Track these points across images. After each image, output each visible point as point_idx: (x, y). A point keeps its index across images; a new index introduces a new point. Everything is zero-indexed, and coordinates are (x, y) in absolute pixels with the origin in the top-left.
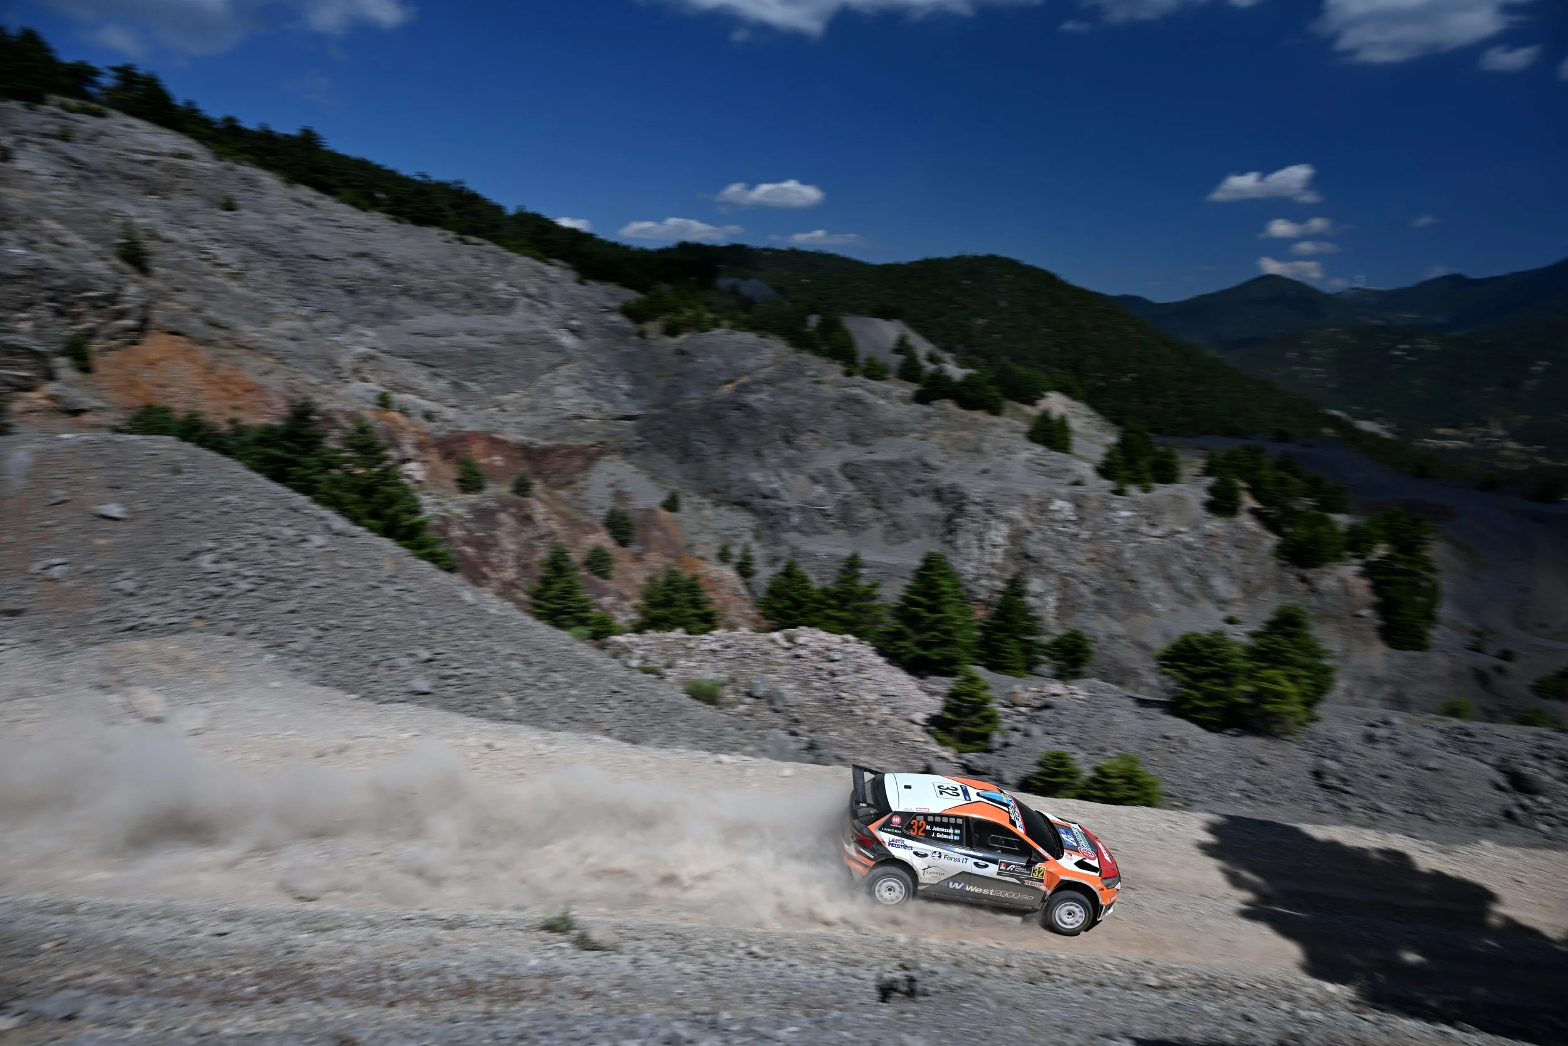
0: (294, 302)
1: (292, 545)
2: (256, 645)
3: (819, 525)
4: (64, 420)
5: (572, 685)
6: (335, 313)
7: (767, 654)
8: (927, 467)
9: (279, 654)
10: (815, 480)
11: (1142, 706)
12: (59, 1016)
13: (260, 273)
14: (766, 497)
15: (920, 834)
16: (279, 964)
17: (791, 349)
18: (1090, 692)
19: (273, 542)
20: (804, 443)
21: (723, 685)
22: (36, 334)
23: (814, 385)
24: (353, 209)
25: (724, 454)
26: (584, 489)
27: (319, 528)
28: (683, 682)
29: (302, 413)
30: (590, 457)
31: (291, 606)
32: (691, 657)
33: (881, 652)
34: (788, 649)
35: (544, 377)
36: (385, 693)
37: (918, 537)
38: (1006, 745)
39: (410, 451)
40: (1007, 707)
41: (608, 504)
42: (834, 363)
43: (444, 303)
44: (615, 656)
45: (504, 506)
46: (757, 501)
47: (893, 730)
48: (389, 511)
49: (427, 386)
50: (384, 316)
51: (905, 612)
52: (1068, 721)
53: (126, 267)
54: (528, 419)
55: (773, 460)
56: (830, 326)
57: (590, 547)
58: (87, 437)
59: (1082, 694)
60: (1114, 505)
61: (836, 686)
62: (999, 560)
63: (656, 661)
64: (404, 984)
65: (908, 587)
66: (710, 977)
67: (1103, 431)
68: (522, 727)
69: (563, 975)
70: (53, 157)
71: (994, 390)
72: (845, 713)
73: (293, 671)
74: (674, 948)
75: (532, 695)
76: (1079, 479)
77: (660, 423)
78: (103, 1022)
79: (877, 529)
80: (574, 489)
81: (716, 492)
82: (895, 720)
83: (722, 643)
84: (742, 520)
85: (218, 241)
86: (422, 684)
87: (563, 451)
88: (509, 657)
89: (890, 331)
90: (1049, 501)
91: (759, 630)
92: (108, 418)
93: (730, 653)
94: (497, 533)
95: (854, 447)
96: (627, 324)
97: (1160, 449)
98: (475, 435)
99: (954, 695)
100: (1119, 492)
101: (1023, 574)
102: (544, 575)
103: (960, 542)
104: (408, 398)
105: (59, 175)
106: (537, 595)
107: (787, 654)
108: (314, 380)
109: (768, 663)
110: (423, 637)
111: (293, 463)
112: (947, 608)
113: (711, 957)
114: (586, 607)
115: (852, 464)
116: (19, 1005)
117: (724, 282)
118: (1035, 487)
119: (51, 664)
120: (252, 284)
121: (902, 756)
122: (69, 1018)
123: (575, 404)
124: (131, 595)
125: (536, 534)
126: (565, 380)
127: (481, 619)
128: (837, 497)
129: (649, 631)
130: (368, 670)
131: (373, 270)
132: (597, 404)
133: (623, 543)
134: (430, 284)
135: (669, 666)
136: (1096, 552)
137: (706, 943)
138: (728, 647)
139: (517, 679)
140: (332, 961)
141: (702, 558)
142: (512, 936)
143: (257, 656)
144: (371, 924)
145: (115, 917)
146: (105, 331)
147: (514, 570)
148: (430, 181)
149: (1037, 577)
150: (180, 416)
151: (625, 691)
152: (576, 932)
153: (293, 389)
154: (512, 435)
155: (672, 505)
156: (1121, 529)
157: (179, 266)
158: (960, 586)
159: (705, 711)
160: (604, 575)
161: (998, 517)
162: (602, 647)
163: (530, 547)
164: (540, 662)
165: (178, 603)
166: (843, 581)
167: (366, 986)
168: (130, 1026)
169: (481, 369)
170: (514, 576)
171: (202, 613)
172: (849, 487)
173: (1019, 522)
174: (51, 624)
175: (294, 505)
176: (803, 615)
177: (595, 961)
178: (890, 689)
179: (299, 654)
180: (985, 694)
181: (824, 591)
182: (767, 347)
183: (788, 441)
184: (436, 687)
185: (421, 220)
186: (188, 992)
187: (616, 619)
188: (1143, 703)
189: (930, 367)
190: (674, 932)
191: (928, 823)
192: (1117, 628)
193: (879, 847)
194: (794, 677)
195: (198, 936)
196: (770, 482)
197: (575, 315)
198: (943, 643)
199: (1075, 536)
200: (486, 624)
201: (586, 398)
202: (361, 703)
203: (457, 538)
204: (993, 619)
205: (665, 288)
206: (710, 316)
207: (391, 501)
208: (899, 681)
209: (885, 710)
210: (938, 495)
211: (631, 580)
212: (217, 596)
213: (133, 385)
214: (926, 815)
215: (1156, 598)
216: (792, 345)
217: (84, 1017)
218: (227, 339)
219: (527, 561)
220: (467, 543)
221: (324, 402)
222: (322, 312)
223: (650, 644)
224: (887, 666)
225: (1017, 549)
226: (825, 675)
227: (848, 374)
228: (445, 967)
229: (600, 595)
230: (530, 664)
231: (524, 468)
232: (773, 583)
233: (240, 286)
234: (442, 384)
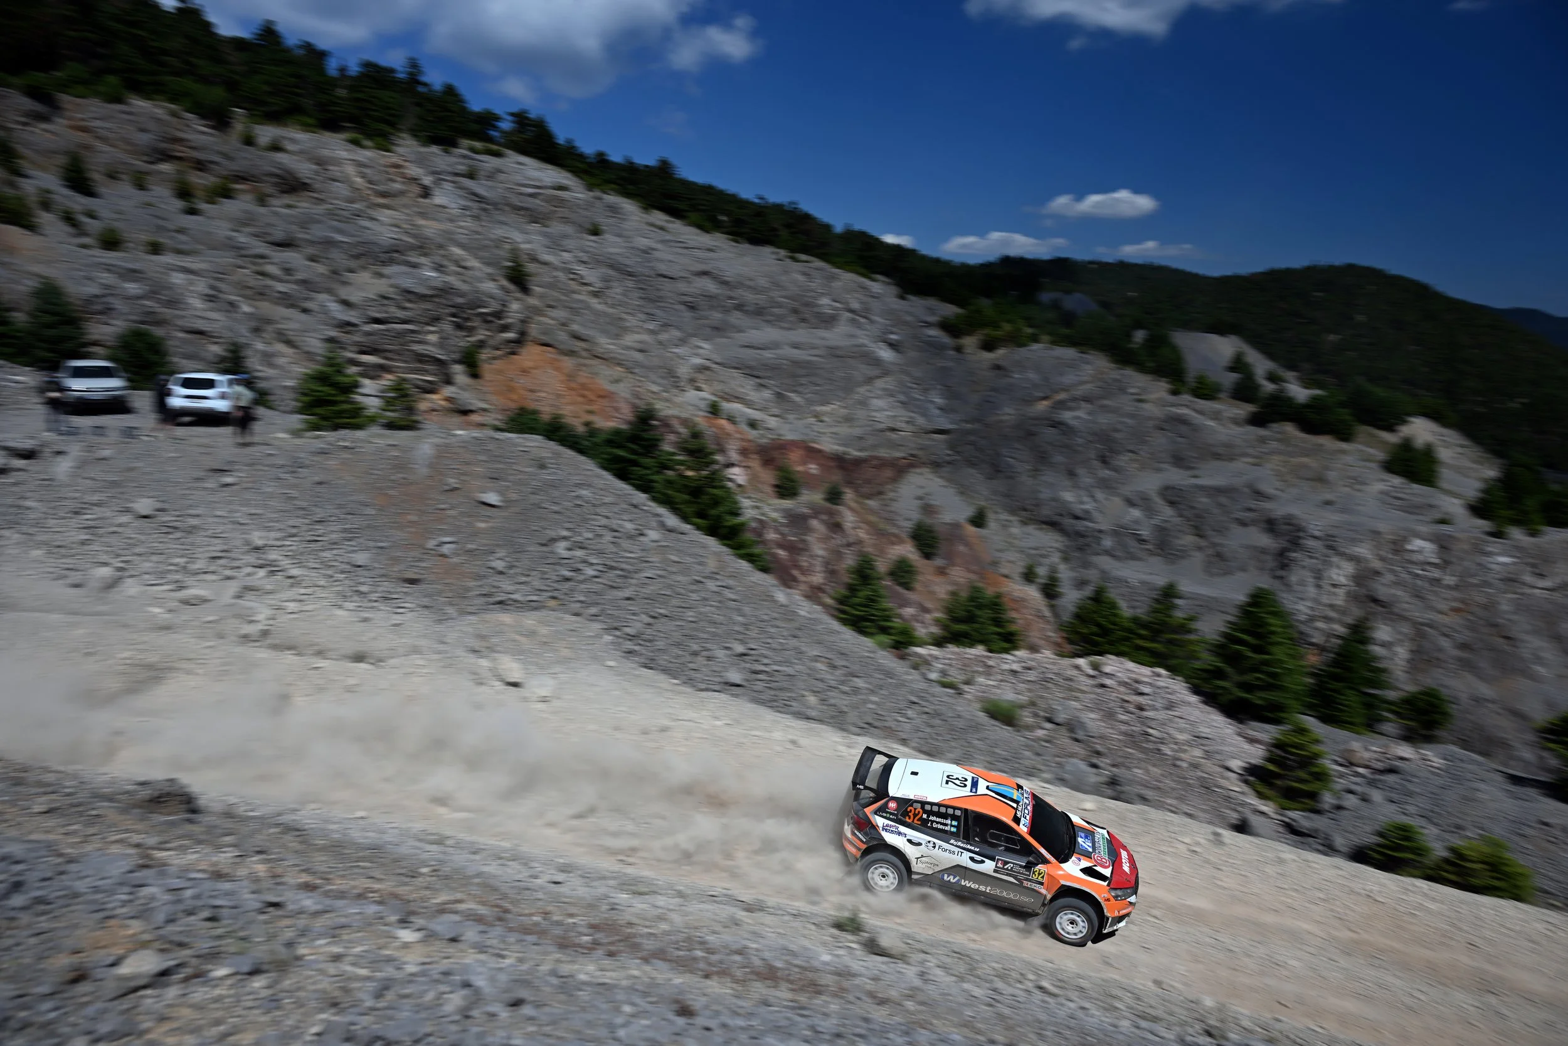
0: (643, 317)
1: (631, 537)
2: (596, 626)
3: (1132, 550)
4: (458, 419)
5: (872, 692)
6: (678, 328)
7: (1071, 680)
8: (1259, 494)
9: (615, 636)
10: (1131, 503)
11: (1514, 784)
12: (447, 937)
13: (617, 291)
14: (1077, 518)
15: (915, 821)
16: (606, 919)
17: (1113, 365)
18: (1445, 759)
19: (616, 534)
20: (1123, 464)
21: (1022, 707)
22: (441, 345)
23: (1136, 404)
24: (698, 231)
25: (1035, 472)
26: (891, 500)
27: (654, 524)
28: (981, 700)
29: (645, 418)
30: (900, 469)
31: (627, 593)
32: (990, 675)
33: (1196, 690)
34: (1093, 677)
35: (862, 390)
36: (703, 681)
37: (1243, 569)
38: (1339, 808)
39: (734, 456)
40: (1341, 765)
41: (916, 516)
42: (1160, 381)
43: (772, 318)
44: (915, 667)
45: (816, 512)
46: (1067, 522)
47: (1206, 776)
48: (713, 512)
49: (754, 396)
50: (719, 330)
51: (1226, 649)
52: (1418, 790)
53: (511, 287)
54: (844, 430)
55: (1087, 480)
56: (1157, 342)
57: (894, 558)
58: (476, 433)
59: (1438, 762)
60: (1490, 549)
61: (1144, 721)
62: (1339, 601)
63: (956, 676)
64: (714, 958)
65: (1230, 622)
66: (998, 1005)
67: (1481, 463)
68: (824, 727)
69: (854, 975)
70: (461, 192)
71: (1345, 414)
72: (1151, 751)
73: (625, 652)
74: (961, 968)
75: (836, 698)
76: (1447, 517)
77: (972, 438)
78: (481, 948)
79: (1198, 558)
80: (884, 499)
81: (1025, 510)
82: (1208, 765)
83: (1024, 664)
84: (1050, 540)
85: (584, 262)
86: (735, 676)
87: (875, 462)
88: (816, 659)
89: (1225, 347)
90: (1405, 539)
91: (1062, 655)
92: (489, 419)
93: (1032, 676)
94: (808, 538)
95: (1175, 470)
96: (946, 339)
97: (1556, 487)
98: (794, 444)
99: (1279, 745)
100: (1498, 534)
101: (1367, 619)
102: (850, 581)
103: (1294, 579)
104: (735, 407)
105: (465, 208)
106: (841, 601)
107: (1091, 682)
108: (655, 388)
109: (1071, 689)
110: (739, 632)
111: (635, 463)
112: (1275, 649)
113: (999, 984)
114: (888, 616)
115: (1173, 488)
116: (420, 921)
117: (1046, 297)
118: (1389, 523)
119: (439, 628)
120: (609, 301)
121: (1215, 805)
122: (454, 940)
123: (888, 417)
124: (501, 573)
125: (844, 541)
126: (880, 392)
127: (792, 620)
128: (1153, 522)
129: (950, 646)
130: (689, 658)
131: (710, 286)
132: (911, 417)
133: (927, 556)
134: (761, 299)
135: (967, 683)
136: (1463, 601)
137: (994, 969)
138: (1029, 669)
139: (822, 680)
140: (648, 923)
141: (1006, 576)
142: (805, 928)
143: (598, 636)
144: (681, 894)
145: (474, 853)
146: (491, 342)
147: (822, 575)
148: (767, 202)
149: (1385, 624)
150: (546, 418)
151: (924, 703)
152: (866, 935)
153: (637, 396)
154: (828, 445)
155: (978, 520)
156: (1497, 576)
157: (551, 286)
158: (1291, 626)
159: (1003, 732)
160: (907, 586)
161: (1342, 555)
162: (902, 657)
163: (838, 554)
164: (844, 666)
165: (537, 584)
166: (1156, 611)
167: (681, 953)
168: (503, 957)
169: (803, 381)
170: (821, 581)
171: (555, 594)
172: (1168, 512)
173: (1366, 560)
174: (440, 593)
175: (635, 502)
176: (1111, 643)
177: (884, 968)
178: (1204, 730)
179: (632, 637)
180: (1316, 748)
181: (1135, 620)
182: (1088, 363)
183: (1104, 461)
184: (748, 680)
185: (758, 238)
186: (539, 932)
187: (914, 630)
188: (1516, 780)
189: (1269, 387)
190: (963, 952)
191: (925, 812)
192: (1485, 690)
193: (872, 831)
194: (1097, 707)
195: (538, 881)
196: (1082, 503)
197: (894, 329)
198: (1269, 687)
199: (1436, 581)
200: (796, 625)
201: (902, 412)
202: (682, 688)
203: (771, 541)
204: (1329, 666)
205: (984, 303)
206: (1029, 331)
207: (716, 502)
208: (1216, 724)
209: (1197, 753)
210: (1271, 525)
211: (933, 593)
212: (568, 579)
213: (511, 389)
214: (923, 804)
215: (1539, 660)
216: (1116, 362)
217: (466, 941)
218: (586, 350)
219: (835, 567)
220: (781, 546)
221: (664, 409)
222: (666, 326)
223: (950, 659)
224: (1202, 706)
225: (1364, 591)
226: (1132, 709)
227: (1175, 393)
228: (746, 947)
229: (902, 606)
230: (834, 667)
231: (837, 477)
232: (1080, 608)
233: (600, 303)
234: (767, 394)
